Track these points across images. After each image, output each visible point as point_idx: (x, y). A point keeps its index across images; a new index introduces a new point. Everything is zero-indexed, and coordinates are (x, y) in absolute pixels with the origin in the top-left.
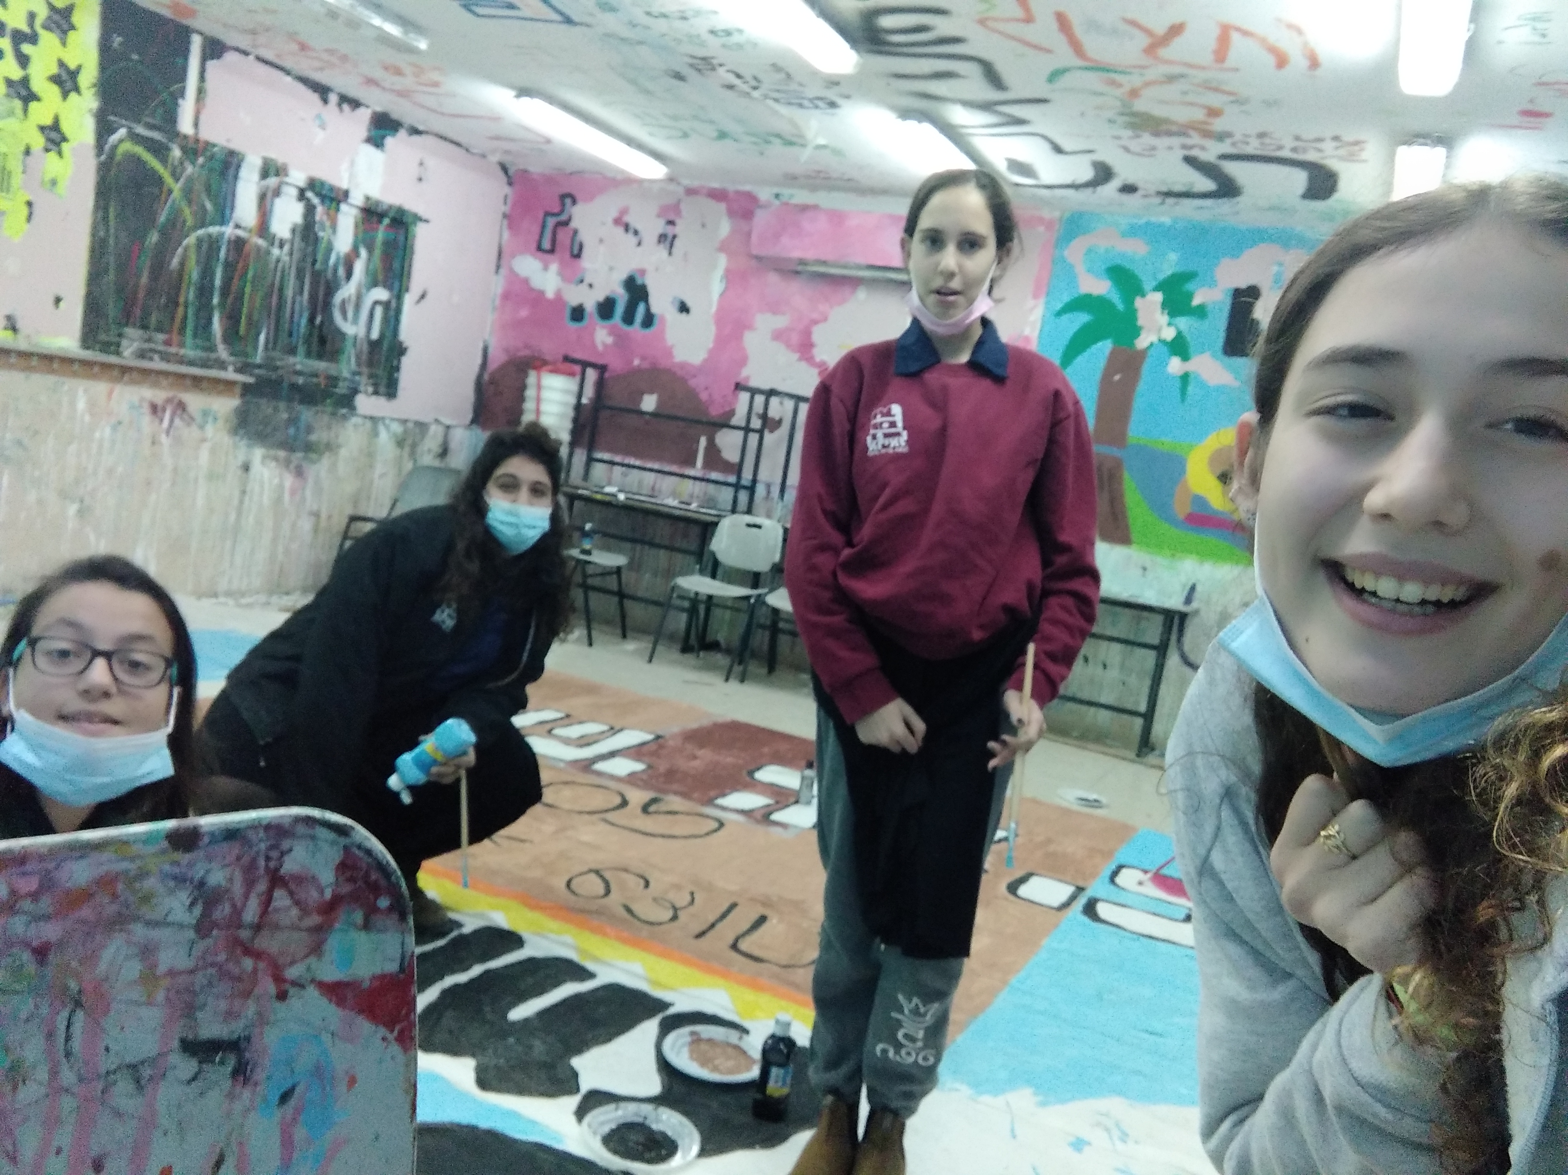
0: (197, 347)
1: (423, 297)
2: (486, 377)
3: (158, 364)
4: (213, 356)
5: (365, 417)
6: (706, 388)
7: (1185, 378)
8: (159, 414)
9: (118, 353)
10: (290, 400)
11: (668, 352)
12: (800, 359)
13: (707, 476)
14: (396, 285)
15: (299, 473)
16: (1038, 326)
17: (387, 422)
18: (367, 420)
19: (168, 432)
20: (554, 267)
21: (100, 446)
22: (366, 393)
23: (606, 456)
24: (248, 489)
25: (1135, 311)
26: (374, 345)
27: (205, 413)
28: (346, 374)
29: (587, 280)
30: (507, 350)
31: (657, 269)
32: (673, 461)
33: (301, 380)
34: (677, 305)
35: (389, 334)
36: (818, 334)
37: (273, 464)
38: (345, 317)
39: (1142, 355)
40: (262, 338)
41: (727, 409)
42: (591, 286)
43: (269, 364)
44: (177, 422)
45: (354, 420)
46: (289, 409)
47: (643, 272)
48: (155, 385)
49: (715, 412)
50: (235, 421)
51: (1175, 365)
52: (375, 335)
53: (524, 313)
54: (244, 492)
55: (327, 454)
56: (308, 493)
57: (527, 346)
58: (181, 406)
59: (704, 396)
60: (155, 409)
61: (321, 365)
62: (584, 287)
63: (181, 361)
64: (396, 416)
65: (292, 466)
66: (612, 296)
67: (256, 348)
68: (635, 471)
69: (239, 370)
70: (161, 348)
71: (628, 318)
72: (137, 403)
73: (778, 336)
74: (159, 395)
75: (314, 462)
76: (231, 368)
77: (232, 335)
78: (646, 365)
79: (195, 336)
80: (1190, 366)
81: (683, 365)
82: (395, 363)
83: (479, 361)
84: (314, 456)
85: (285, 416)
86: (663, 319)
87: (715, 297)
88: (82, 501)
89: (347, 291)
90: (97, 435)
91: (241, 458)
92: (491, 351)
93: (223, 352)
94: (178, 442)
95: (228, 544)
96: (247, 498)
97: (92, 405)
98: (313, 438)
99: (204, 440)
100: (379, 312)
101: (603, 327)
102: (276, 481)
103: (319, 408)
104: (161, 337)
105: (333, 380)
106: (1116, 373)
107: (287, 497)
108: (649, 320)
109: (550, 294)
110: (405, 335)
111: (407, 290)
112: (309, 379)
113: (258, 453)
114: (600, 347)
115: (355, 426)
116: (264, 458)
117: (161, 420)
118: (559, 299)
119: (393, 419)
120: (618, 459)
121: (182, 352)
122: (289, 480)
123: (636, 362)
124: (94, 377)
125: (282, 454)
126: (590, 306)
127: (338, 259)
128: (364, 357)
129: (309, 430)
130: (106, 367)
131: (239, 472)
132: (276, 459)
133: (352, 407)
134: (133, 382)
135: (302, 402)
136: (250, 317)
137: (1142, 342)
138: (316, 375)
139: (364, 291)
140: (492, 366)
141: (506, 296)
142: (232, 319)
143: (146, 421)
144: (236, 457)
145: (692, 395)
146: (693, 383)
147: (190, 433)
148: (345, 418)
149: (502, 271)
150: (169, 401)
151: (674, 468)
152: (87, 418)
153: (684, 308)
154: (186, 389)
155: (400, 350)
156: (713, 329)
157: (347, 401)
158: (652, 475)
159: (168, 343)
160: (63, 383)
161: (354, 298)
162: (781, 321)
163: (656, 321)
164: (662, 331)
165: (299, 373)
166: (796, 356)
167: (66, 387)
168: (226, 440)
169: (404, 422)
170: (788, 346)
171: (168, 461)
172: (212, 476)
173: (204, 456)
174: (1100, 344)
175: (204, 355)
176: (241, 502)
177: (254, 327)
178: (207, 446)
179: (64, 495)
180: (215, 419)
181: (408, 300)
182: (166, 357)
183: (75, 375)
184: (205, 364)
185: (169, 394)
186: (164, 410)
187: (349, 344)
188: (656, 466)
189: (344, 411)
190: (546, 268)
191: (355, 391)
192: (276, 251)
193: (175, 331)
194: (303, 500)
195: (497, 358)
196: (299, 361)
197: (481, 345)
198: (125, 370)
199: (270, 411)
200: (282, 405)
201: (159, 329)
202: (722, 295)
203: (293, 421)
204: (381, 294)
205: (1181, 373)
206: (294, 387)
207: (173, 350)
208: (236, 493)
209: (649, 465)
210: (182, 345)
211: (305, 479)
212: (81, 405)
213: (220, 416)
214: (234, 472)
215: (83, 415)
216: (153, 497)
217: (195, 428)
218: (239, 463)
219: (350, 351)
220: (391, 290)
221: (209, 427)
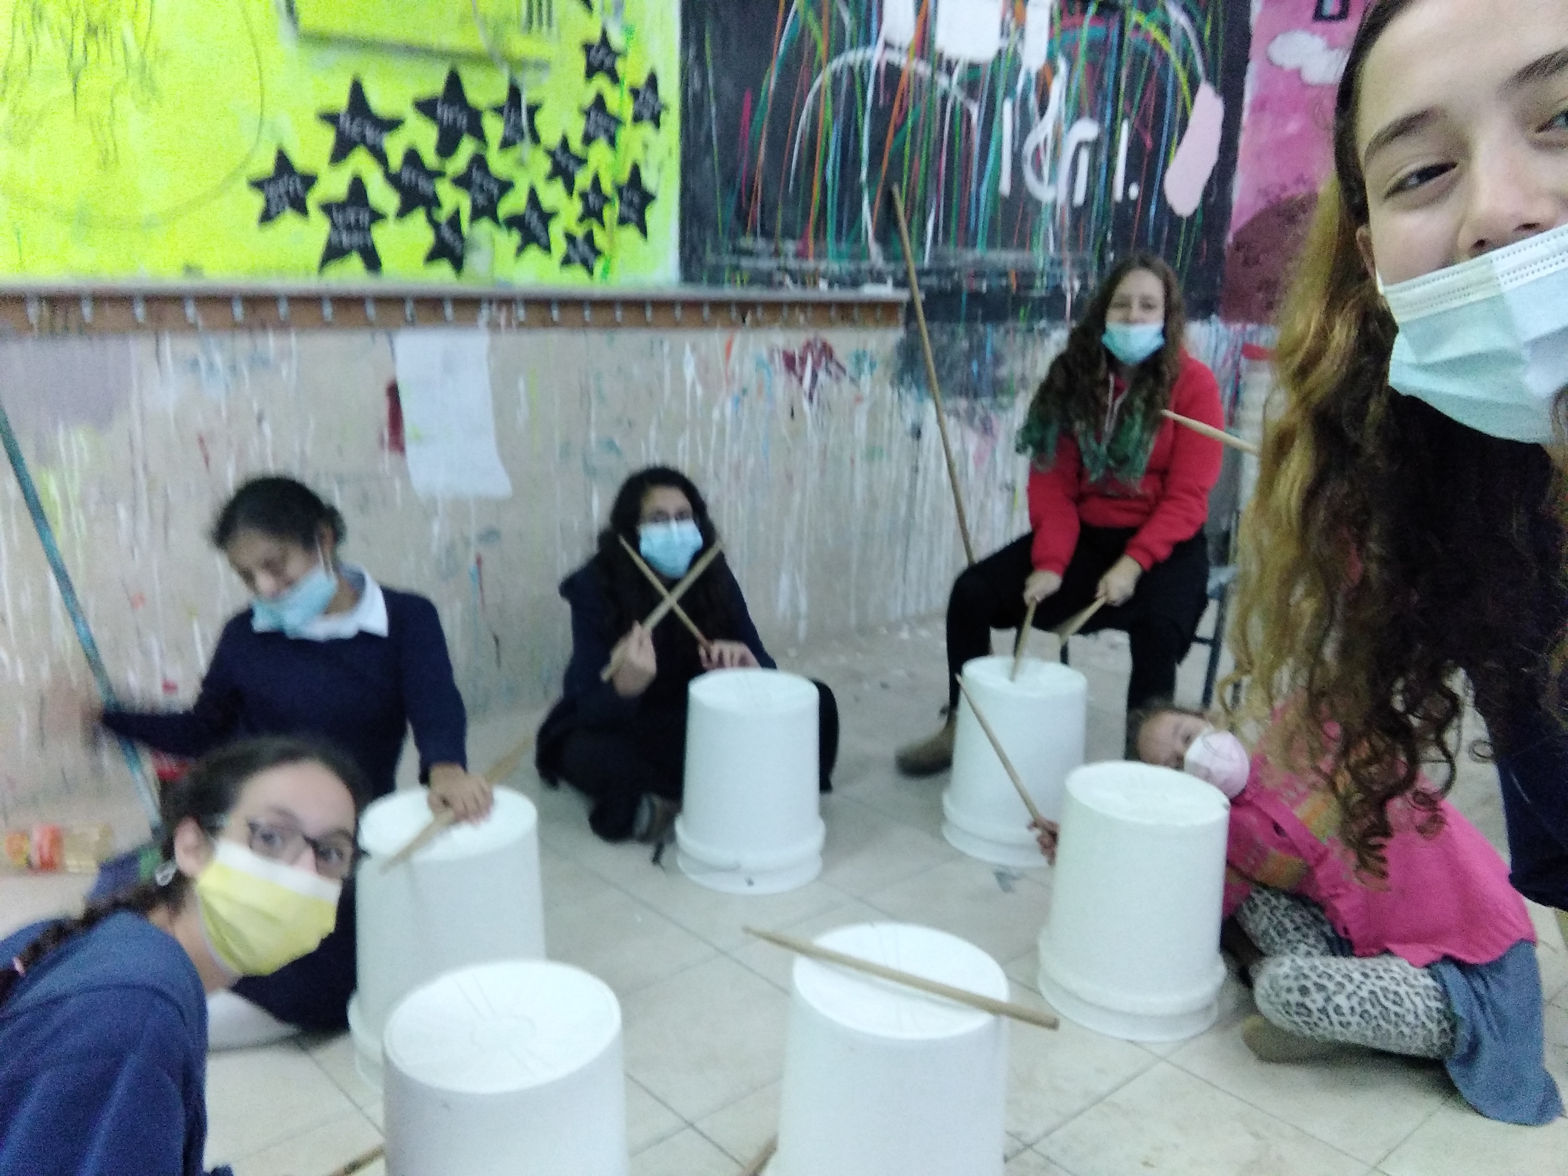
0: (839, 256)
2: (1229, 239)
3: (791, 292)
4: (865, 265)
8: (797, 369)
10: (971, 319)
14: (1109, 112)
15: (987, 428)
19: (811, 398)
21: (722, 431)
24: (921, 465)
26: (1079, 214)
27: (860, 357)
28: (1041, 263)
30: (1264, 193)
33: (984, 286)
35: (1099, 191)
37: (951, 419)
38: (1039, 176)
40: (931, 226)
43: (941, 267)
44: (822, 376)
46: (970, 332)
48: (788, 325)
50: (899, 363)
52: (1079, 198)
54: (916, 470)
56: (1000, 455)
57: (1299, 180)
58: (827, 351)
60: (790, 362)
61: (1009, 256)
65: (976, 420)
67: (921, 245)
69: (900, 283)
70: (792, 264)
72: (766, 357)
74: (795, 340)
75: (1007, 407)
76: (890, 282)
77: (887, 228)
79: (839, 236)
84: (1005, 400)
85: (965, 344)
89: (1042, 134)
90: (716, 414)
91: (909, 418)
93: (876, 258)
94: (826, 407)
95: (899, 551)
96: (920, 479)
97: (704, 368)
98: (1003, 372)
99: (859, 399)
100: (1084, 158)
102: (957, 446)
103: (1010, 324)
104: (790, 246)
105: (1026, 277)
107: (971, 466)
112: (995, 283)
113: (931, 407)
116: (941, 410)
117: (801, 380)
121: (823, 266)
122: (974, 441)
124: (704, 324)
125: (962, 404)
127: (1028, 80)
128: (1066, 235)
129: (998, 360)
130: (719, 306)
131: (909, 440)
132: (954, 412)
134: (758, 325)
135: (986, 319)
136: (912, 194)
138: (1004, 274)
139: (1064, 128)
140: (1240, 222)
141: (1260, 105)
142: (888, 200)
143: (780, 379)
144: (902, 418)
147: (840, 392)
148: (1045, 333)
150: (809, 346)
152: (700, 390)
154: (831, 323)
157: (1046, 308)
159: (801, 255)
160: (663, 340)
161: (1050, 143)
165: (980, 274)
167: (666, 346)
168: (888, 393)
171: (814, 439)
172: (872, 453)
173: (861, 422)
175: (852, 266)
176: (913, 485)
178: (864, 406)
180: (873, 365)
182: (800, 278)
183: (676, 325)
184: (855, 281)
185: (809, 335)
186: (803, 361)
187: (1046, 215)
189: (1043, 323)
192: (943, 81)
193: (811, 232)
194: (993, 468)
196: (979, 253)
198: (747, 307)
199: (947, 338)
200: (960, 329)
201: (789, 233)
203: (977, 350)
204: (1085, 130)
206: (975, 296)
207: (810, 264)
208: (907, 473)
210: (821, 255)
211: (994, 437)
212: (689, 372)
213: (878, 359)
214: (901, 441)
215: (693, 386)
216: (797, 498)
217: (846, 382)
218: (908, 426)
219: (1046, 228)
220: (1101, 121)
221: (866, 380)
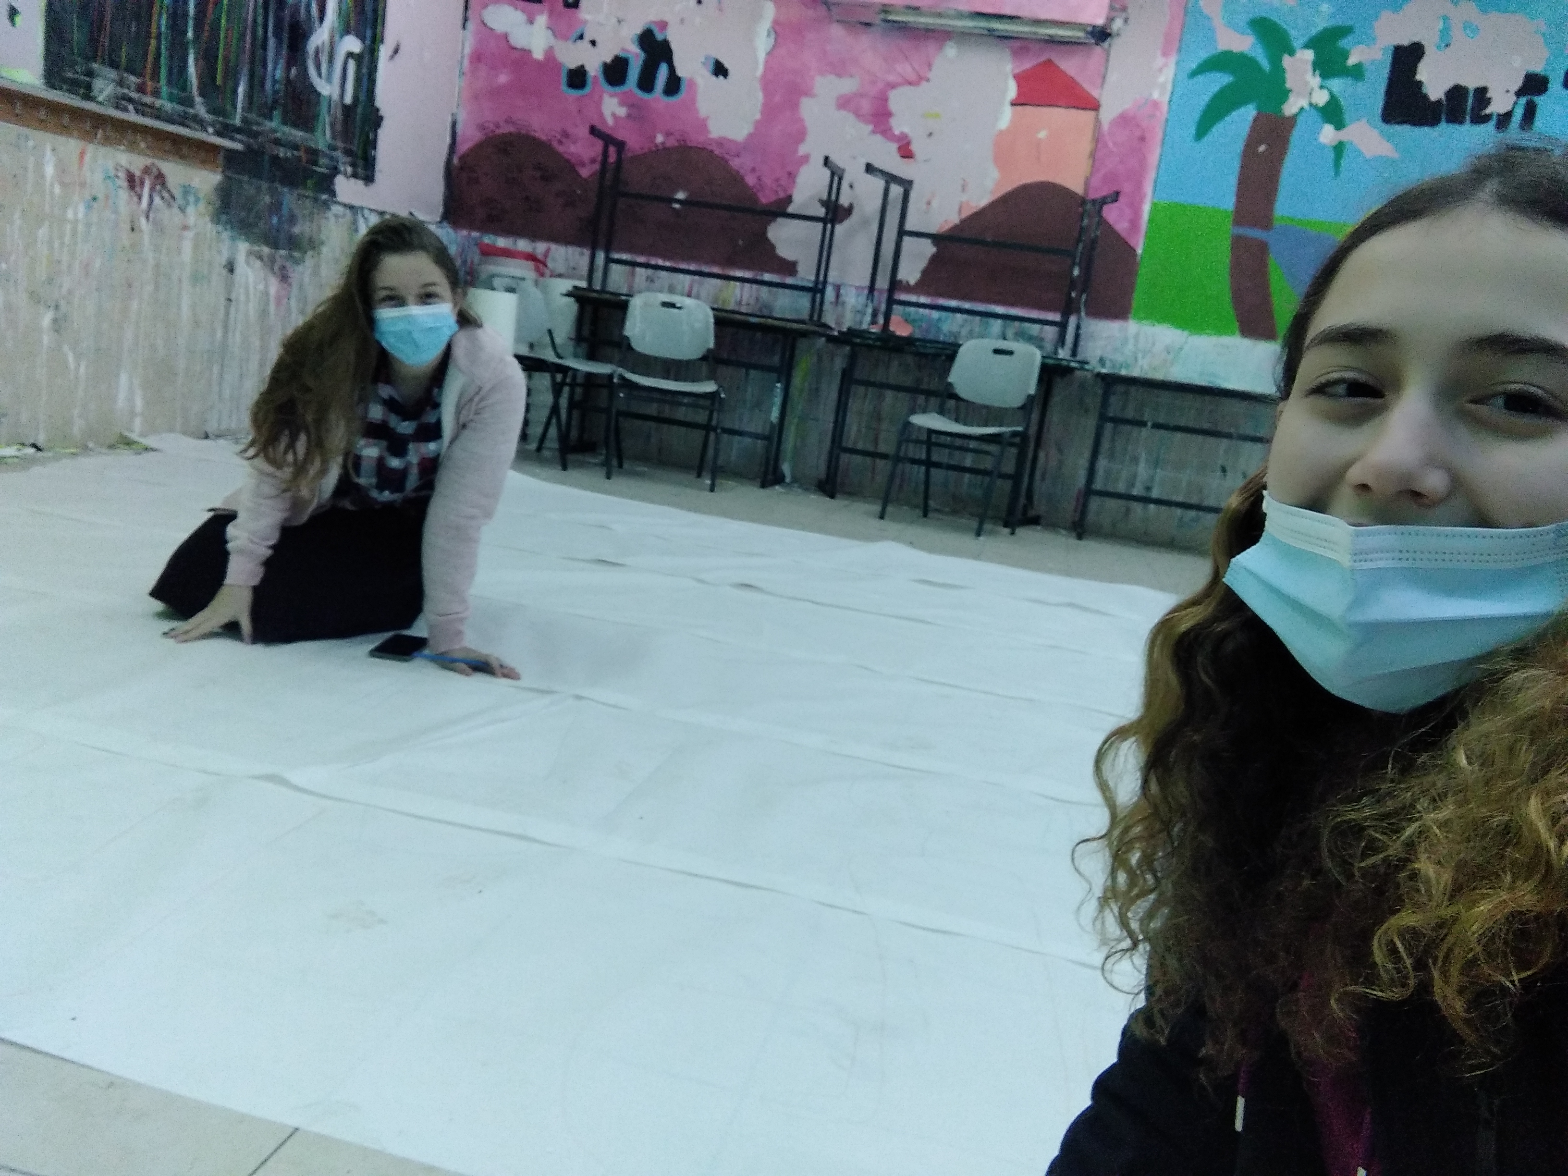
0: (173, 98)
1: (396, 51)
2: (456, 161)
3: (132, 116)
4: (190, 111)
5: (345, 205)
6: (753, 170)
7: (1339, 149)
8: (138, 189)
9: (88, 96)
10: (272, 180)
11: (702, 126)
12: (874, 132)
13: (759, 278)
14: (369, 33)
15: (284, 278)
16: (1169, 87)
17: (366, 212)
18: (348, 211)
19: (147, 217)
20: (542, 20)
21: (74, 233)
22: (345, 174)
23: (625, 257)
24: (234, 296)
25: (1283, 71)
26: (348, 111)
27: (187, 190)
28: (321, 146)
29: (588, 37)
30: (482, 127)
31: (682, 21)
32: (713, 262)
33: (282, 152)
34: (711, 66)
35: (362, 97)
36: (897, 100)
37: (258, 263)
38: (320, 75)
39: (1292, 121)
40: (241, 90)
41: (782, 195)
42: (593, 43)
43: (246, 129)
44: (157, 200)
45: (336, 209)
46: (273, 192)
47: (663, 25)
48: (132, 147)
49: (765, 198)
50: (218, 204)
51: (1328, 134)
52: (348, 99)
53: (503, 79)
54: (229, 300)
55: (310, 253)
56: (293, 303)
57: (509, 121)
58: (160, 178)
59: (750, 180)
60: (132, 181)
61: (298, 134)
62: (585, 44)
63: (158, 115)
64: (373, 207)
65: (276, 268)
66: (622, 55)
67: (234, 106)
68: (664, 274)
69: (219, 134)
70: (134, 95)
71: (646, 83)
72: (112, 173)
73: (845, 103)
74: (136, 162)
75: (297, 262)
76: (211, 129)
77: (208, 86)
78: (672, 142)
79: (169, 82)
80: (1344, 135)
81: (721, 142)
82: (371, 136)
83: (448, 140)
84: (296, 254)
85: (267, 199)
86: (692, 84)
87: (762, 56)
88: (57, 307)
89: (320, 37)
90: (70, 214)
91: (225, 254)
92: (459, 128)
93: (200, 108)
94: (159, 229)
95: (216, 369)
96: (233, 310)
97: (62, 169)
98: (296, 230)
99: (185, 228)
100: (352, 65)
101: (612, 96)
102: (261, 287)
103: (301, 191)
104: (133, 80)
105: (313, 154)
106: (1260, 144)
107: (272, 308)
108: (674, 85)
109: (538, 54)
110: (383, 98)
111: (382, 41)
112: (289, 152)
113: (243, 247)
114: (610, 121)
115: (336, 216)
116: (250, 253)
117: (140, 197)
118: (550, 61)
119: (371, 210)
120: (641, 259)
121: (158, 103)
122: (274, 286)
123: (660, 139)
124: (64, 130)
125: (266, 250)
126: (594, 69)
128: (339, 127)
129: (292, 219)
130: (77, 114)
131: (225, 272)
132: (260, 258)
133: (333, 193)
134: (107, 141)
135: (283, 182)
136: (226, 59)
137: (1290, 108)
138: (296, 147)
139: (337, 38)
140: (463, 148)
141: (477, 58)
142: (208, 58)
143: (124, 195)
144: (220, 252)
145: (736, 179)
146: (735, 163)
147: (170, 216)
148: (326, 205)
149: (470, 25)
150: (146, 170)
151: (716, 270)
152: (57, 190)
153: (720, 70)
154: (165, 154)
155: (374, 120)
156: (760, 96)
157: (326, 185)
158: (688, 278)
159: (141, 89)
160: (27, 138)
161: (327, 49)
162: (847, 86)
163: (683, 87)
164: (693, 100)
165: (277, 142)
166: (870, 127)
167: (31, 143)
168: (209, 228)
169: (382, 213)
170: (858, 115)
171: (150, 255)
172: (196, 278)
173: (187, 247)
174: (1242, 110)
175: (179, 108)
176: (227, 314)
177: (232, 75)
178: (190, 234)
179: (35, 297)
180: (197, 200)
181: (384, 52)
182: (142, 109)
183: (42, 125)
184: (183, 120)
185: (149, 161)
186: (142, 183)
187: (324, 108)
188: (693, 267)
189: (324, 197)
190: (531, 21)
191: (335, 171)
193: (149, 71)
194: (289, 310)
195: (470, 136)
196: (274, 125)
197: (449, 119)
198: (99, 121)
199: (252, 191)
200: (265, 185)
201: (131, 69)
202: (770, 54)
203: (276, 207)
204: (352, 44)
205: (1334, 143)
206: (275, 158)
207: (148, 99)
208: (222, 301)
209: (683, 266)
210: (157, 93)
211: (290, 285)
212: (50, 170)
213: (201, 195)
214: (218, 273)
215: (52, 185)
216: (135, 305)
217: (176, 210)
218: (224, 261)
219: (325, 118)
220: (363, 39)
221: (191, 210)
